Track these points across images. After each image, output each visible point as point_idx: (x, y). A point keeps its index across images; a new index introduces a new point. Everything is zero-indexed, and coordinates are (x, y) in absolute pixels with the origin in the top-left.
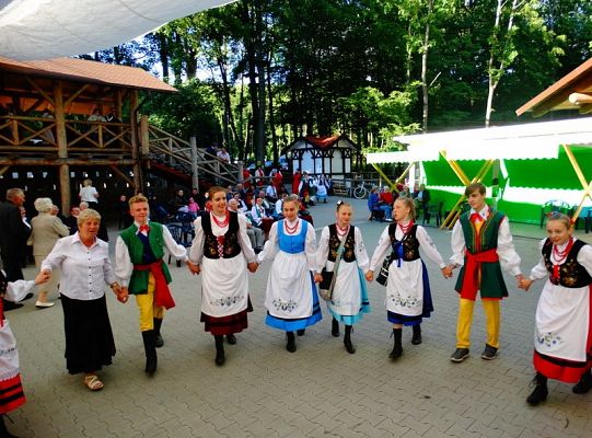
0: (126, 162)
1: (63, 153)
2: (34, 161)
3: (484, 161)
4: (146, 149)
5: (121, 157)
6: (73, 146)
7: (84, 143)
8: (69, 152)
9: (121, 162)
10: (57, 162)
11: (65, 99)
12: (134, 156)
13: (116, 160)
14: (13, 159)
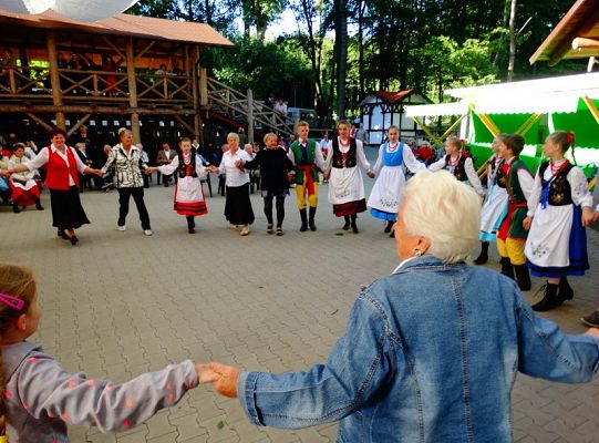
0: (188, 112)
1: (133, 103)
2: (110, 110)
3: (528, 115)
4: (204, 101)
5: (181, 107)
6: (143, 97)
8: (138, 102)
9: (183, 112)
10: (128, 111)
11: (135, 55)
12: (195, 107)
13: (178, 110)
14: (94, 108)
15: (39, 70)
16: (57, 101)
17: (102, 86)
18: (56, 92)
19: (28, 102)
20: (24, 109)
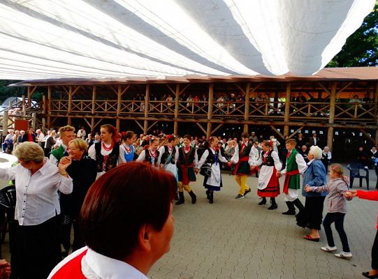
0: (371, 127)
1: (331, 121)
2: (315, 125)
5: (365, 124)
6: (338, 117)
7: (345, 115)
8: (334, 120)
9: (367, 127)
10: (327, 125)
11: (337, 91)
13: (363, 125)
14: (305, 123)
16: (286, 120)
17: (313, 111)
18: (286, 115)
19: (271, 120)
20: (269, 123)
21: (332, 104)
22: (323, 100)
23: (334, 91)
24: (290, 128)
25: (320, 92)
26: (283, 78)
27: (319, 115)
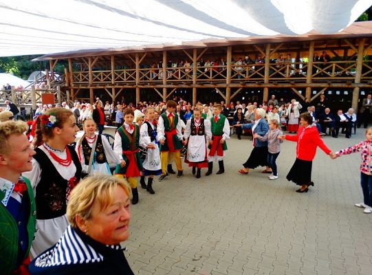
1: (357, 80)
2: (339, 85)
6: (365, 76)
8: (361, 80)
10: (353, 85)
11: (366, 47)
14: (329, 84)
15: (304, 64)
16: (308, 81)
17: (337, 70)
18: (309, 76)
19: (292, 82)
20: (290, 85)
21: (359, 62)
22: (349, 58)
23: (361, 48)
24: (313, 89)
25: (346, 49)
26: (307, 36)
27: (344, 75)
